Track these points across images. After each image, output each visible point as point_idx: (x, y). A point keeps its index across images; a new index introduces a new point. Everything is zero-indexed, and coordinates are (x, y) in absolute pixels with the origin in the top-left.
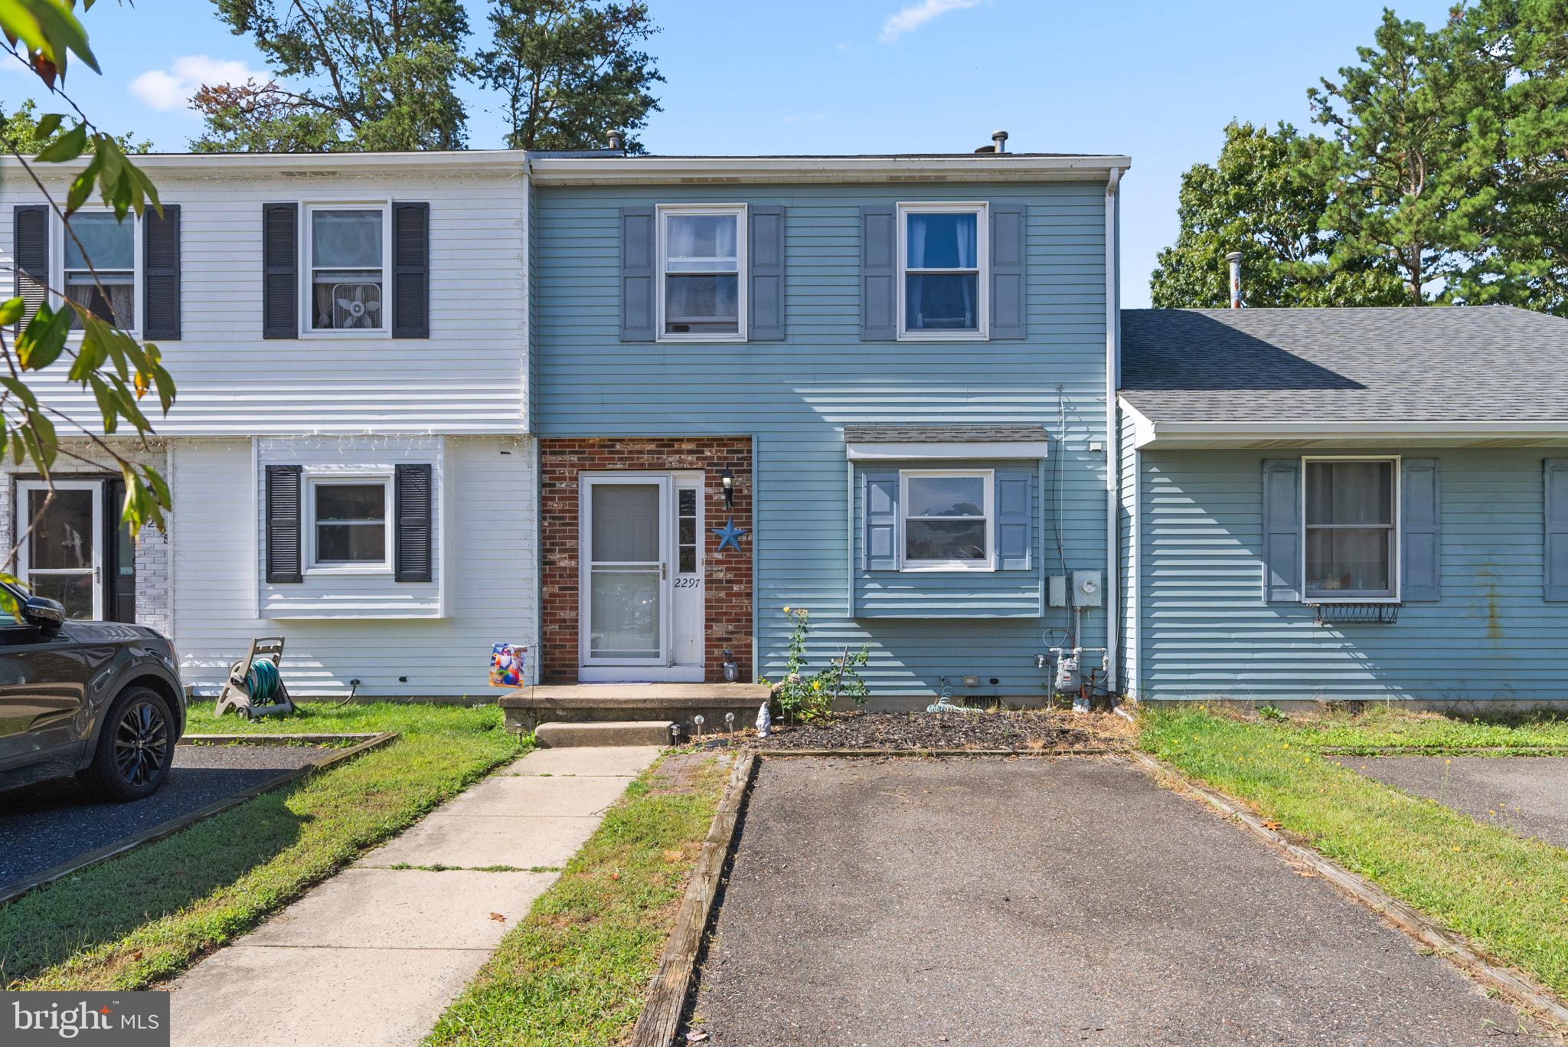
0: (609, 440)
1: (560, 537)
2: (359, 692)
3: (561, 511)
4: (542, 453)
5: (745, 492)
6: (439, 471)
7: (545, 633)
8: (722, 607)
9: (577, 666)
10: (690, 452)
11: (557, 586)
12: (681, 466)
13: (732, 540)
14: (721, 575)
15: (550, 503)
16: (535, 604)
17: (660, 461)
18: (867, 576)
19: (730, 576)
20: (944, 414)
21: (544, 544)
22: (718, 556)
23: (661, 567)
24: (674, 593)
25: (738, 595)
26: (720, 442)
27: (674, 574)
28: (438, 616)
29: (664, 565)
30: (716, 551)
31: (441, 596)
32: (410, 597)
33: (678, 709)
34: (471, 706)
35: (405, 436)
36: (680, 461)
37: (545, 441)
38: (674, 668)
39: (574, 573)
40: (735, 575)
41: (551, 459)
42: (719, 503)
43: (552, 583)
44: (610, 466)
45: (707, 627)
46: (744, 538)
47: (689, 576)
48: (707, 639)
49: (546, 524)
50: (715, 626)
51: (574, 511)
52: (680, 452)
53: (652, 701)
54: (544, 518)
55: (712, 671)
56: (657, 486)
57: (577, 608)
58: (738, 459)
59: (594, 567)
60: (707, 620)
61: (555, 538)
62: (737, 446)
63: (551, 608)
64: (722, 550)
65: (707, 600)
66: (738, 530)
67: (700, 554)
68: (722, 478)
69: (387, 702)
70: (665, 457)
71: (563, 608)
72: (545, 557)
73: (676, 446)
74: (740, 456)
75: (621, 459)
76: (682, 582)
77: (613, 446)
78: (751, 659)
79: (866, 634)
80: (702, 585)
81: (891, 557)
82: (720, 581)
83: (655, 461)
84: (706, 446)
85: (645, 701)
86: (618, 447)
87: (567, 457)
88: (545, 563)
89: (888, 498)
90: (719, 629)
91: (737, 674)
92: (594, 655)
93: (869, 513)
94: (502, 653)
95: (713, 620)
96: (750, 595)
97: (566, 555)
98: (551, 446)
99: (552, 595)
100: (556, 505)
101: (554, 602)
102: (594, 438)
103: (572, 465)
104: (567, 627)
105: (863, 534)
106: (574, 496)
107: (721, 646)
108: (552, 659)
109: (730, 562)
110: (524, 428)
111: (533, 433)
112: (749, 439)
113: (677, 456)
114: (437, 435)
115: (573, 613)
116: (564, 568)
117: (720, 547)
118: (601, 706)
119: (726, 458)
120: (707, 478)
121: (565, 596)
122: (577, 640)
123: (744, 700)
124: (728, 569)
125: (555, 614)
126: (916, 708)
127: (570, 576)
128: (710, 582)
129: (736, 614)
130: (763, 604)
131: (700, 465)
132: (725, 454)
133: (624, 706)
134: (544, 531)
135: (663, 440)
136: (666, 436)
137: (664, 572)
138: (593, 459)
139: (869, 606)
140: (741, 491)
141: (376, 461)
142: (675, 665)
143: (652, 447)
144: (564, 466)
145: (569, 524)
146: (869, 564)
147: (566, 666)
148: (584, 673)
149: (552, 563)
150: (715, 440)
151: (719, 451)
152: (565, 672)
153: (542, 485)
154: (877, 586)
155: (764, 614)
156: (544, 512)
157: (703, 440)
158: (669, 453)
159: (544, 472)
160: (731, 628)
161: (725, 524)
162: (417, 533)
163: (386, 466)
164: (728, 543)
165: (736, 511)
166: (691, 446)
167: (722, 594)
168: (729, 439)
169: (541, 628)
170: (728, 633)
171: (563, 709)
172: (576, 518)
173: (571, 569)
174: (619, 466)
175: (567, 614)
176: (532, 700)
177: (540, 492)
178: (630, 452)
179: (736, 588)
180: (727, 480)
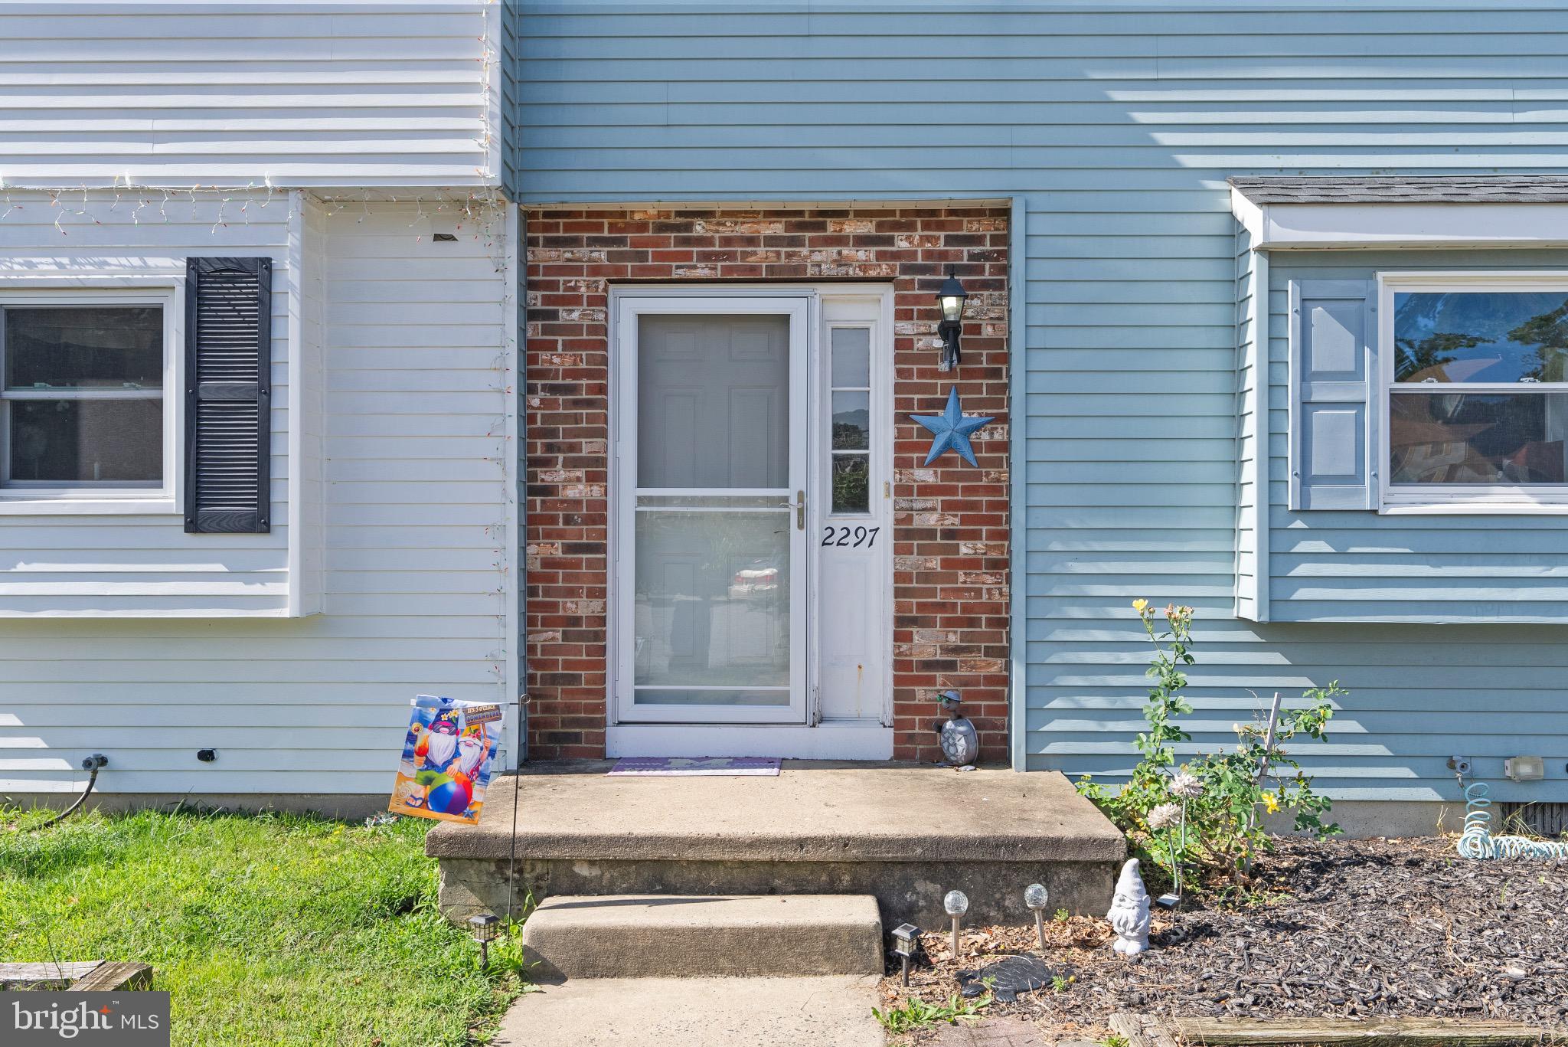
0: (679, 214)
1: (567, 433)
2: (105, 783)
3: (568, 373)
4: (527, 243)
5: (988, 331)
6: (289, 276)
7: (531, 649)
8: (932, 593)
9: (602, 723)
10: (862, 241)
11: (558, 543)
12: (841, 272)
13: (959, 440)
14: (931, 520)
15: (544, 355)
16: (512, 585)
17: (794, 262)
18: (1299, 524)
19: (953, 521)
20: (1457, 149)
21: (531, 448)
22: (926, 476)
23: (793, 500)
24: (821, 556)
25: (971, 564)
26: (930, 217)
27: (823, 517)
28: (286, 613)
29: (801, 495)
30: (921, 464)
31: (291, 566)
32: (220, 567)
33: (885, 863)
34: (360, 822)
35: (211, 192)
36: (840, 262)
37: (533, 215)
38: (823, 729)
39: (597, 513)
40: (964, 520)
41: (545, 256)
42: (929, 357)
43: (548, 535)
44: (681, 273)
45: (898, 637)
46: (985, 436)
47: (853, 520)
48: (900, 664)
49: (535, 402)
50: (918, 635)
51: (599, 372)
52: (839, 241)
53: (819, 842)
54: (531, 390)
55: (911, 738)
56: (785, 320)
57: (602, 593)
58: (972, 257)
59: (641, 500)
60: (900, 621)
61: (553, 433)
62: (969, 228)
63: (547, 592)
64: (937, 462)
65: (898, 577)
66: (970, 417)
67: (881, 471)
68: (939, 297)
69: (165, 813)
70: (804, 251)
71: (571, 593)
72: (533, 477)
73: (831, 228)
74: (977, 249)
75: (705, 257)
76: (839, 534)
77: (689, 227)
78: (1006, 710)
79: (1276, 658)
80: (886, 540)
81: (1356, 478)
82: (930, 533)
83: (783, 261)
84: (898, 226)
85: (801, 843)
86: (699, 228)
87: (583, 252)
88: (532, 491)
89: (1350, 339)
90: (927, 643)
91: (974, 747)
92: (640, 698)
93: (1306, 375)
94: (434, 726)
95: (913, 621)
96: (1000, 565)
97: (580, 473)
98: (547, 228)
99: (548, 563)
100: (558, 360)
101: (553, 578)
102: (646, 209)
103: (595, 271)
104: (581, 636)
105: (1291, 426)
106: (598, 339)
107: (930, 681)
108: (547, 709)
109: (952, 491)
110: (489, 172)
111: (510, 190)
112: (1004, 213)
113: (833, 251)
114: (284, 191)
115: (596, 605)
116: (577, 503)
117: (930, 456)
118: (690, 855)
119: (943, 255)
120: (899, 300)
121: (577, 564)
122: (602, 665)
123: (1057, 843)
124: (948, 506)
125: (555, 605)
126: (1391, 830)
127: (590, 520)
128: (906, 535)
129: (966, 608)
130: (1038, 586)
131: (884, 270)
132: (941, 246)
133: (748, 856)
134: (531, 419)
135: (800, 213)
136: (807, 204)
137: (801, 512)
138: (643, 257)
139: (1303, 593)
140: (977, 329)
141: (141, 251)
142: (821, 721)
143: (777, 229)
144: (578, 271)
145: (589, 404)
146: (1304, 496)
147: (578, 723)
148: (621, 741)
149: (548, 490)
150: (919, 213)
151: (928, 239)
152: (576, 738)
153: (529, 315)
154: (1321, 546)
155: (1038, 609)
156: (531, 375)
157: (892, 213)
158: (814, 242)
159: (532, 286)
160: (953, 639)
161: (942, 404)
162: (235, 419)
163: (166, 262)
164: (948, 446)
165: (967, 374)
166: (867, 228)
167: (935, 563)
168: (952, 212)
169: (523, 637)
170: (947, 650)
171: (592, 863)
172: (602, 389)
173: (592, 504)
174: (702, 272)
175: (583, 607)
176: (513, 840)
177: (522, 331)
178: (727, 241)
179: (965, 549)
180: (950, 303)
